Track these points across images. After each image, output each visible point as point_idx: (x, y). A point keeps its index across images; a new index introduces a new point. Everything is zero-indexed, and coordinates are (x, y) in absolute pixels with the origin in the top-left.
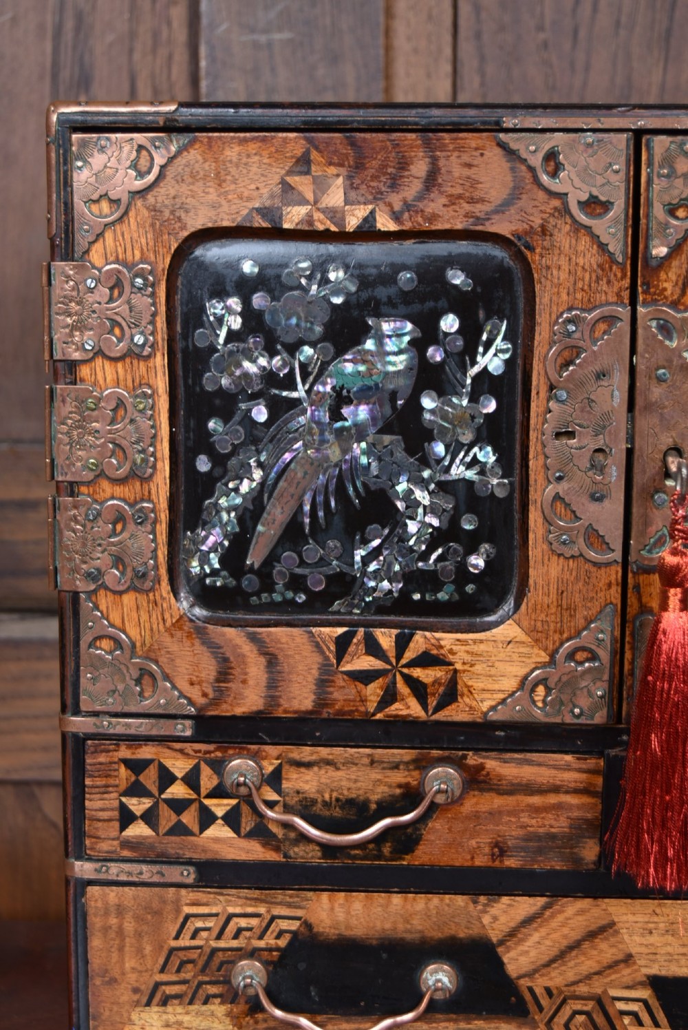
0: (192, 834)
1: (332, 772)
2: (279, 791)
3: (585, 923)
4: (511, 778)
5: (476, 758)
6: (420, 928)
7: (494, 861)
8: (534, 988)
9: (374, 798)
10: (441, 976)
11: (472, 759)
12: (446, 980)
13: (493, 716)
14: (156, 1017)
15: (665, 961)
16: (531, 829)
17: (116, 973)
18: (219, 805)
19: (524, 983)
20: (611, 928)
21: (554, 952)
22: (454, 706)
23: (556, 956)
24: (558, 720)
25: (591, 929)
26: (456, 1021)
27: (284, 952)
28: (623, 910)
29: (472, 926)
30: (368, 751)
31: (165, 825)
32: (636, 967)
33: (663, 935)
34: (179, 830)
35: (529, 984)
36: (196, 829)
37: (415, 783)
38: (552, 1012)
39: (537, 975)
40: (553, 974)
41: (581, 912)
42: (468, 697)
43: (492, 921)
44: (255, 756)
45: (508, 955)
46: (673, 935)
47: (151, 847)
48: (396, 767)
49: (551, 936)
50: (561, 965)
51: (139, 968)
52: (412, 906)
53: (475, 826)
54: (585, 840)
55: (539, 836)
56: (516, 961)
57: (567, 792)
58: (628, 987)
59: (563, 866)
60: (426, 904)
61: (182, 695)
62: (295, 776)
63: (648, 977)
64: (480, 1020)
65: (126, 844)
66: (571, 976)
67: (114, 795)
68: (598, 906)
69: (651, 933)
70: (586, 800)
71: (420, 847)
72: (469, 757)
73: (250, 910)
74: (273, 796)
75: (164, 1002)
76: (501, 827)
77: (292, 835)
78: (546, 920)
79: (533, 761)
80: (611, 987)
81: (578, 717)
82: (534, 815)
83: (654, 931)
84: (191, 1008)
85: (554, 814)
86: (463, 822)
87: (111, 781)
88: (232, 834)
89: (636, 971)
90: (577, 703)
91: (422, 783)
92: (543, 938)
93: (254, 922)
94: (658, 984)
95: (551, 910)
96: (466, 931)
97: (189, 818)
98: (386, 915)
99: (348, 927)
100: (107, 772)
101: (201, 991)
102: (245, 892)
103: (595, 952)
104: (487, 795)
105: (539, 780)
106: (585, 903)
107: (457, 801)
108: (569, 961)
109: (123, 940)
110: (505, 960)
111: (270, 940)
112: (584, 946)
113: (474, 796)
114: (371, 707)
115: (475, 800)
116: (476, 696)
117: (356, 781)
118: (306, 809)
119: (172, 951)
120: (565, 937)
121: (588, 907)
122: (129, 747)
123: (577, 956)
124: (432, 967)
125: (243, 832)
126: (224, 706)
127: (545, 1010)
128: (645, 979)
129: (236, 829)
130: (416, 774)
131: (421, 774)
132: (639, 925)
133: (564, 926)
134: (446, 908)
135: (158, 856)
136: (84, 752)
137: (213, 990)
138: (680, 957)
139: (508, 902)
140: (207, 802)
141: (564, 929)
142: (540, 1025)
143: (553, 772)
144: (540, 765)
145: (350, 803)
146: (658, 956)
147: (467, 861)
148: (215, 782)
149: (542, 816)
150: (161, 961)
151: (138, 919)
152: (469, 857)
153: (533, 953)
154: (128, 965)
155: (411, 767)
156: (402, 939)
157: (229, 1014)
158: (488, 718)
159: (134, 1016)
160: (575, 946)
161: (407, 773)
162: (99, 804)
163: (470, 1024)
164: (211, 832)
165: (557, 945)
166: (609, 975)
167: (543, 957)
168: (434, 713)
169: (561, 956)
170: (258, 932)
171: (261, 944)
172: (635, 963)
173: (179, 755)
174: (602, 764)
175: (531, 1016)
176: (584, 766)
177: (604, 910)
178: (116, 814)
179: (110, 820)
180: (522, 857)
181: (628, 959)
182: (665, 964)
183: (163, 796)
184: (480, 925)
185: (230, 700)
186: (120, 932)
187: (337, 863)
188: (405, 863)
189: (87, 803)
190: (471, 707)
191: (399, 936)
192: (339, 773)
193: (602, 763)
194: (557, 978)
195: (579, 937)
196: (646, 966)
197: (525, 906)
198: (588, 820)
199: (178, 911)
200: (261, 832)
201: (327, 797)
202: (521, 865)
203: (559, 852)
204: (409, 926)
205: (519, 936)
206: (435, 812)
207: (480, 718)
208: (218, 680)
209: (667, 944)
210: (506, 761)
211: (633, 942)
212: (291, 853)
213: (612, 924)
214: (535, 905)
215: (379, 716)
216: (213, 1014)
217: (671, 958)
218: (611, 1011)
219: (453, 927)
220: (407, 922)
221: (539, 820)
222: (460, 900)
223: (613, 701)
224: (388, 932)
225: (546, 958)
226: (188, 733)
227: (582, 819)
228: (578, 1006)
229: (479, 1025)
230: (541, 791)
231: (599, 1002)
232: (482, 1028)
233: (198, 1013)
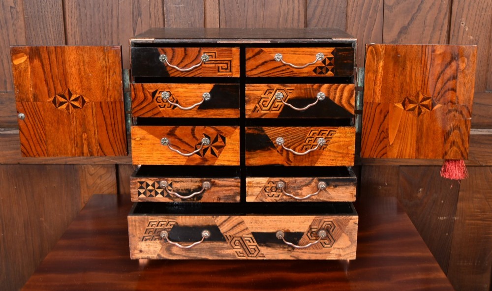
1: (183, 183)
2: (172, 187)
3: (237, 221)
4: (221, 184)
7: (218, 201)
8: (227, 235)
9: (192, 188)
11: (213, 180)
12: (207, 234)
14: (144, 244)
16: (226, 194)
17: (135, 234)
18: (159, 191)
19: (225, 234)
23: (231, 228)
26: (210, 243)
27: (172, 229)
29: (213, 222)
30: (190, 179)
31: (148, 195)
33: (254, 223)
34: (151, 196)
36: (154, 196)
38: (231, 240)
39: (227, 232)
44: (166, 180)
45: (221, 229)
46: (256, 223)
47: (145, 199)
48: (196, 182)
50: (232, 230)
51: (140, 233)
53: (214, 194)
54: (237, 196)
55: (227, 196)
56: (223, 229)
57: (233, 187)
58: (247, 235)
59: (233, 202)
60: (202, 218)
62: (175, 184)
65: (140, 199)
66: (235, 233)
67: (137, 189)
69: (252, 223)
70: (237, 188)
71: (202, 198)
73: (164, 220)
74: (170, 188)
75: (146, 240)
76: (219, 194)
77: (175, 197)
80: (244, 234)
82: (226, 191)
84: (152, 241)
85: (230, 191)
86: (211, 193)
87: (136, 186)
89: (249, 231)
91: (202, 185)
92: (228, 225)
93: (165, 223)
94: (253, 233)
95: (230, 219)
97: (153, 193)
98: (194, 221)
100: (135, 184)
101: (154, 238)
102: (163, 216)
103: (240, 227)
104: (216, 188)
105: (227, 184)
107: (209, 189)
108: (234, 229)
109: (136, 227)
111: (169, 227)
112: (237, 226)
113: (213, 188)
117: (188, 185)
118: (178, 191)
119: (147, 229)
120: (233, 224)
122: (139, 179)
123: (236, 228)
124: (204, 231)
125: (165, 196)
127: (229, 240)
128: (251, 233)
129: (163, 195)
130: (201, 183)
132: (249, 221)
134: (207, 219)
137: (156, 237)
138: (259, 228)
139: (221, 217)
140: (157, 190)
142: (228, 243)
143: (229, 182)
144: (227, 181)
145: (187, 190)
146: (254, 228)
148: (158, 186)
149: (228, 191)
150: (145, 232)
152: (213, 200)
153: (226, 228)
154: (138, 232)
156: (198, 226)
157: (160, 243)
159: (139, 243)
160: (235, 226)
161: (199, 183)
162: (134, 191)
164: (158, 196)
166: (243, 232)
167: (229, 228)
170: (166, 225)
171: (167, 227)
172: (248, 229)
173: (150, 180)
175: (226, 241)
176: (237, 181)
178: (137, 193)
180: (224, 200)
183: (147, 189)
184: (215, 222)
188: (199, 202)
189: (131, 191)
192: (185, 184)
193: (240, 180)
194: (232, 233)
195: (236, 224)
196: (251, 230)
197: (224, 218)
199: (148, 221)
200: (168, 196)
201: (182, 188)
202: (224, 202)
203: (232, 198)
204: (199, 223)
205: (223, 224)
206: (205, 192)
210: (220, 180)
211: (248, 225)
212: (175, 200)
214: (226, 218)
216: (156, 243)
217: (256, 228)
218: (244, 240)
222: (210, 217)
227: (237, 192)
228: (236, 239)
229: (215, 243)
230: (227, 186)
231: (241, 238)
232: (216, 244)
233: (153, 243)
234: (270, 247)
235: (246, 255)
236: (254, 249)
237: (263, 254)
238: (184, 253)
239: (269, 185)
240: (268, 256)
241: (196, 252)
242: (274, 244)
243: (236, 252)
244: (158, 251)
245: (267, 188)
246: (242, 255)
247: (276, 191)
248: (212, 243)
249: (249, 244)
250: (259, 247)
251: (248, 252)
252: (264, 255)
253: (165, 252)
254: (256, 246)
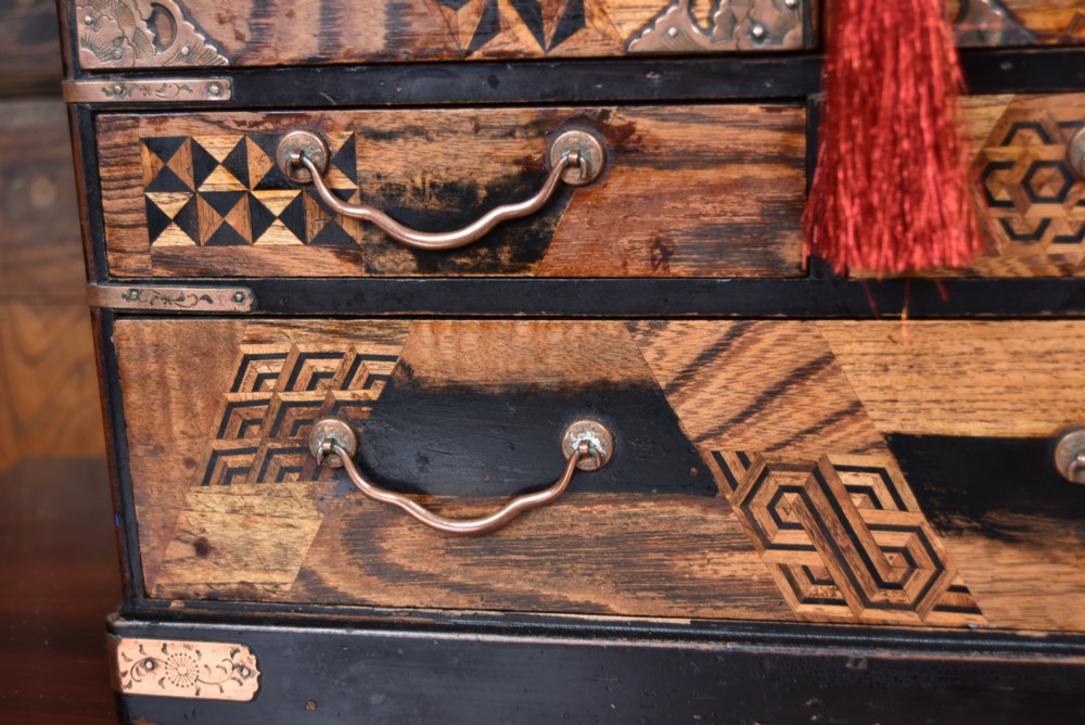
0: (244, 242)
1: (423, 146)
2: (353, 176)
3: (790, 357)
4: (672, 144)
5: (621, 115)
6: (558, 368)
7: (655, 268)
8: (723, 454)
9: (483, 180)
10: (588, 436)
11: (617, 117)
12: (596, 443)
13: (638, 46)
14: (217, 498)
15: (910, 411)
16: (706, 219)
17: (161, 439)
18: (275, 199)
19: (708, 446)
20: (828, 363)
21: (748, 400)
22: (580, 34)
23: (752, 407)
24: (730, 46)
25: (799, 365)
26: (615, 502)
27: (377, 407)
28: (845, 336)
29: (630, 364)
30: (470, 112)
31: (207, 232)
32: (866, 422)
33: (904, 373)
34: (226, 236)
35: (716, 449)
36: (247, 234)
37: (539, 156)
38: (749, 489)
39: (725, 436)
40: (748, 434)
41: (784, 340)
42: (600, 18)
43: (657, 356)
44: (318, 129)
45: (683, 406)
46: (919, 373)
47: (192, 262)
48: (510, 133)
49: (742, 378)
50: (759, 420)
51: (191, 431)
52: (545, 338)
53: (626, 217)
54: (784, 232)
55: (718, 230)
56: (696, 413)
57: (755, 162)
58: (857, 452)
59: (755, 272)
60: (565, 333)
61: (209, 40)
62: (373, 153)
63: (886, 435)
64: (649, 501)
65: (160, 258)
66: (774, 435)
67: (139, 190)
68: (808, 331)
69: (886, 369)
70: (784, 172)
71: (550, 251)
72: (611, 115)
73: (327, 348)
74: (344, 184)
75: (227, 480)
76: (662, 217)
77: (376, 239)
78: (735, 354)
79: (704, 117)
80: (833, 452)
81: (760, 39)
82: (710, 199)
83: (891, 367)
84: (262, 486)
85: (738, 196)
86: (608, 212)
87: (133, 171)
88: (296, 241)
89: (868, 426)
90: (756, 18)
91: (546, 158)
92: (731, 380)
93: (335, 364)
94: (899, 444)
95: (740, 339)
96: (622, 372)
97: (237, 219)
98: (510, 351)
99: (460, 369)
100: (126, 157)
101: (272, 463)
102: (319, 323)
103: (806, 400)
104: (641, 170)
105: (714, 144)
106: (789, 327)
107: (593, 181)
108: (771, 413)
109: (167, 393)
110: (680, 414)
111: (356, 391)
112: (791, 392)
113: (622, 172)
114: (465, 42)
115: (623, 179)
116: (611, 17)
117: (456, 157)
118: (391, 199)
119: (232, 405)
120: (762, 377)
121: (793, 332)
122: (151, 121)
123: (780, 406)
124: (577, 424)
125: (310, 236)
126: (267, 53)
127: (740, 487)
128: (881, 439)
129: (300, 232)
130: (538, 142)
131: (545, 143)
132: (866, 358)
133: (760, 362)
134: (593, 339)
135: (202, 275)
136: (95, 131)
137: (288, 461)
138: (934, 405)
139: (681, 328)
140: (258, 195)
141: (760, 366)
142: (734, 508)
143: (733, 132)
144: (713, 121)
145: (451, 188)
146: (898, 404)
147: (617, 269)
148: (268, 166)
149: (720, 198)
150: (218, 421)
151: (183, 363)
152: (619, 264)
153: (719, 402)
154: (178, 426)
155: (531, 133)
156: (534, 385)
157: (311, 495)
158: (630, 50)
159: (190, 499)
160: (777, 391)
161: (526, 143)
162: (119, 204)
163: (635, 506)
164: (268, 238)
165: (752, 390)
166: (829, 433)
167: (733, 408)
168: (552, 47)
169: (760, 405)
170: (340, 378)
171: (345, 396)
172: (865, 416)
173: (217, 129)
174: (804, 116)
175: (719, 495)
176: (778, 121)
177: (817, 337)
178: (142, 217)
179: (135, 226)
180: (695, 260)
181: (855, 409)
182: (911, 416)
183: (201, 190)
184: (641, 363)
185: (273, 41)
186: (162, 381)
187: (439, 276)
188: (531, 275)
189: (105, 203)
190: (604, 35)
191: (531, 380)
192: (433, 146)
193: (803, 114)
194: (755, 438)
195: (783, 379)
196: (882, 420)
197: (705, 333)
198: (786, 202)
199: (234, 351)
200: (332, 236)
201: (418, 181)
202: (694, 273)
203: (748, 252)
204: (543, 367)
205: (698, 378)
206: (569, 199)
207: (618, 49)
208: (255, 15)
209: (911, 386)
210: (664, 119)
211: (863, 386)
212: (376, 265)
213: (829, 358)
214: (717, 332)
215: (477, 55)
216: (290, 496)
217: (918, 408)
218: (834, 487)
219: (604, 367)
220: (539, 359)
221: (716, 205)
222: (611, 327)
223: (810, 14)
224: (514, 376)
225: (736, 410)
226: (226, 96)
227: (781, 202)
228: (786, 479)
229: (648, 506)
230: (719, 161)
231: (816, 472)
232: (653, 513)
233: (272, 494)
234: (1011, 541)
235: (849, 594)
236: (905, 552)
237: (963, 590)
238: (456, 569)
239: (1013, 151)
240: (997, 602)
241: (532, 565)
242: (1043, 523)
243: (784, 569)
244: (303, 550)
245: (1003, 175)
246: (822, 590)
247: (1061, 198)
248: (626, 508)
249: (871, 516)
250: (939, 543)
251: (861, 574)
252: (974, 596)
253: (343, 556)
254: (917, 530)
